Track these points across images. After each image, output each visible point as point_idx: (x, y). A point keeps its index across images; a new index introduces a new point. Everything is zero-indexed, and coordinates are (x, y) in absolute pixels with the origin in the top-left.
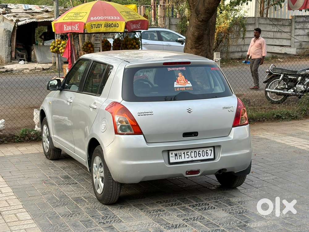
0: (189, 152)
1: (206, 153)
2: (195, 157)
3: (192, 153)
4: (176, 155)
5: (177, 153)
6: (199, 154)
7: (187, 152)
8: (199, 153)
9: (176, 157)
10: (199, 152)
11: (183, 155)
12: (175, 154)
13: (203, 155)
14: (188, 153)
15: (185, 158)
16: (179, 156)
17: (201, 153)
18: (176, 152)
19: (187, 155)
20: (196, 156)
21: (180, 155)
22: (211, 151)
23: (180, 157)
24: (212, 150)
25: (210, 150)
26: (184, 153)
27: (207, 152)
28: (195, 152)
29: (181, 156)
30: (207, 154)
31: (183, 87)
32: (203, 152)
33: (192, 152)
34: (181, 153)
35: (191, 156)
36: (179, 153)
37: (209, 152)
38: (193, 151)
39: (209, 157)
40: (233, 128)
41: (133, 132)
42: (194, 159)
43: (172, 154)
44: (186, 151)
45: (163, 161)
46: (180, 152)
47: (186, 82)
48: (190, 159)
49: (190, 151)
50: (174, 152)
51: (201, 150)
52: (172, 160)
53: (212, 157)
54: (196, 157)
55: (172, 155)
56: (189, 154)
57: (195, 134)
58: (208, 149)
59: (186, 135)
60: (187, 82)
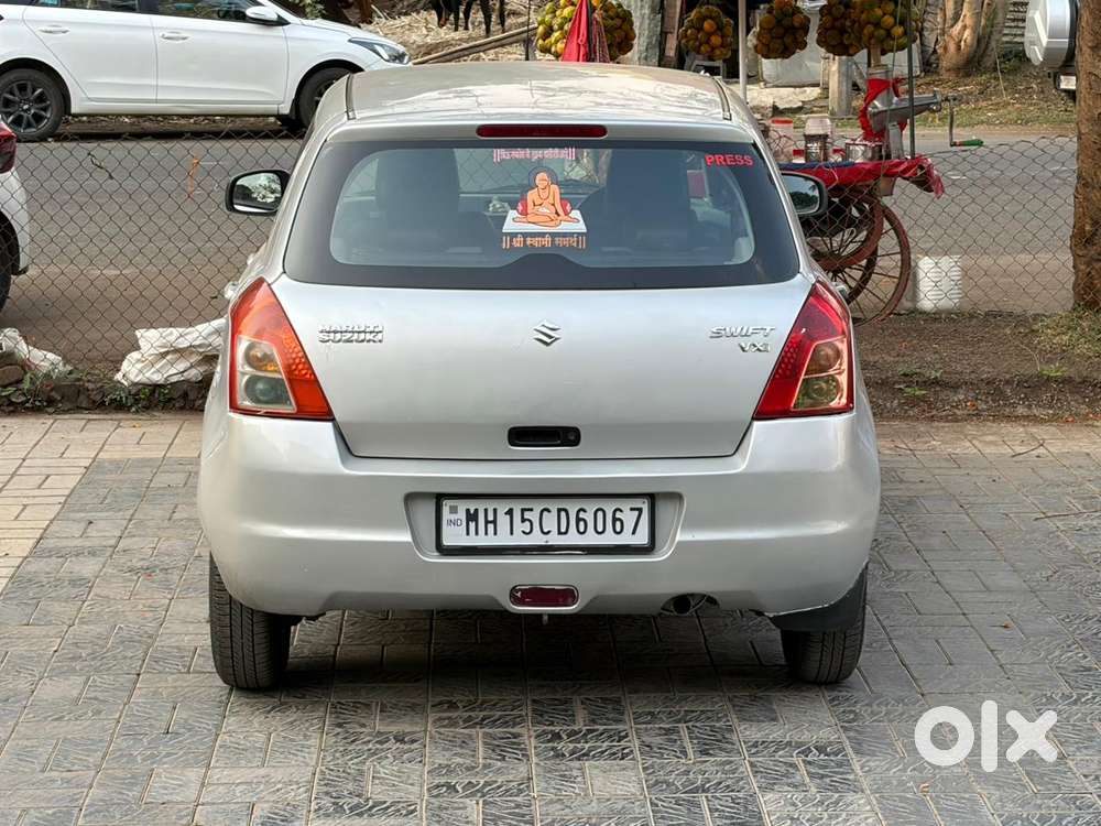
0: (532, 510)
1: (615, 520)
2: (560, 533)
3: (545, 513)
4: (472, 517)
5: (476, 510)
7: (523, 510)
8: (578, 520)
9: (472, 525)
10: (582, 515)
11: (503, 520)
12: (468, 511)
13: (600, 529)
14: (527, 515)
15: (512, 533)
16: (487, 522)
18: (472, 505)
19: (523, 520)
20: (563, 530)
21: (491, 518)
22: (637, 513)
23: (491, 527)
24: (640, 510)
25: (632, 509)
26: (510, 512)
27: (618, 515)
28: (559, 510)
29: (494, 522)
31: (542, 235)
32: (600, 514)
33: (549, 511)
34: (495, 510)
36: (486, 510)
37: (629, 518)
38: (554, 506)
39: (626, 539)
40: (756, 423)
41: (291, 408)
42: (555, 539)
43: (454, 510)
44: (517, 506)
45: (406, 537)
46: (491, 505)
47: (561, 211)
48: (537, 539)
49: (538, 506)
50: (463, 506)
51: (591, 506)
52: (454, 536)
53: (642, 538)
54: (566, 533)
55: (453, 517)
56: (533, 516)
57: (564, 436)
58: (626, 505)
59: (522, 435)
60: (567, 214)
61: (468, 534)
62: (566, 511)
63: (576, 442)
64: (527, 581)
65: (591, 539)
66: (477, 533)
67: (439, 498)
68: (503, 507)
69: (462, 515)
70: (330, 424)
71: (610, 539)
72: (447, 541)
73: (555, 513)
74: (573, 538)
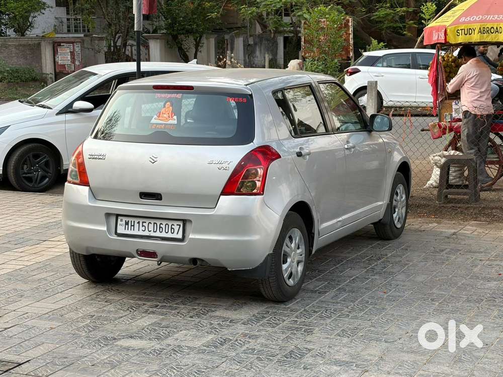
0: (145, 222)
1: (172, 228)
2: (154, 232)
3: (150, 224)
4: (127, 223)
5: (128, 221)
6: (161, 229)
7: (143, 222)
8: (160, 227)
9: (127, 226)
10: (161, 226)
11: (136, 225)
12: (126, 221)
13: (167, 231)
14: (144, 224)
16: (131, 226)
17: (163, 226)
18: (127, 219)
19: (143, 226)
21: (133, 224)
22: (179, 226)
23: (132, 227)
24: (180, 225)
25: (177, 225)
26: (139, 223)
27: (173, 227)
28: (154, 223)
29: (134, 226)
30: (173, 230)
31: (162, 124)
32: (167, 226)
33: (151, 223)
34: (134, 222)
35: (148, 229)
36: (131, 221)
37: (176, 228)
38: (153, 221)
39: (175, 236)
42: (153, 234)
43: (121, 220)
44: (141, 221)
47: (170, 116)
48: (146, 233)
49: (148, 221)
50: (125, 219)
51: (164, 222)
53: (180, 236)
54: (156, 232)
55: (121, 223)
58: (175, 223)
60: (172, 117)
61: (125, 229)
62: (156, 224)
63: (161, 199)
64: (142, 248)
65: (164, 235)
66: (128, 229)
67: (117, 216)
68: (137, 220)
69: (124, 223)
70: (88, 187)
71: (169, 235)
72: (119, 232)
73: (153, 224)
74: (158, 234)
